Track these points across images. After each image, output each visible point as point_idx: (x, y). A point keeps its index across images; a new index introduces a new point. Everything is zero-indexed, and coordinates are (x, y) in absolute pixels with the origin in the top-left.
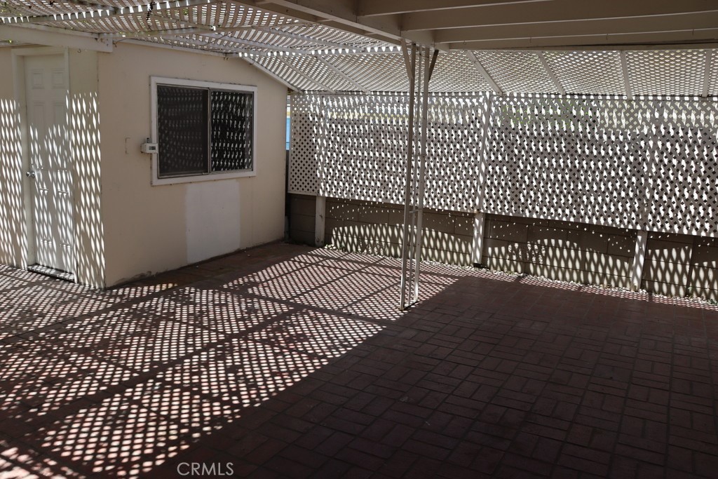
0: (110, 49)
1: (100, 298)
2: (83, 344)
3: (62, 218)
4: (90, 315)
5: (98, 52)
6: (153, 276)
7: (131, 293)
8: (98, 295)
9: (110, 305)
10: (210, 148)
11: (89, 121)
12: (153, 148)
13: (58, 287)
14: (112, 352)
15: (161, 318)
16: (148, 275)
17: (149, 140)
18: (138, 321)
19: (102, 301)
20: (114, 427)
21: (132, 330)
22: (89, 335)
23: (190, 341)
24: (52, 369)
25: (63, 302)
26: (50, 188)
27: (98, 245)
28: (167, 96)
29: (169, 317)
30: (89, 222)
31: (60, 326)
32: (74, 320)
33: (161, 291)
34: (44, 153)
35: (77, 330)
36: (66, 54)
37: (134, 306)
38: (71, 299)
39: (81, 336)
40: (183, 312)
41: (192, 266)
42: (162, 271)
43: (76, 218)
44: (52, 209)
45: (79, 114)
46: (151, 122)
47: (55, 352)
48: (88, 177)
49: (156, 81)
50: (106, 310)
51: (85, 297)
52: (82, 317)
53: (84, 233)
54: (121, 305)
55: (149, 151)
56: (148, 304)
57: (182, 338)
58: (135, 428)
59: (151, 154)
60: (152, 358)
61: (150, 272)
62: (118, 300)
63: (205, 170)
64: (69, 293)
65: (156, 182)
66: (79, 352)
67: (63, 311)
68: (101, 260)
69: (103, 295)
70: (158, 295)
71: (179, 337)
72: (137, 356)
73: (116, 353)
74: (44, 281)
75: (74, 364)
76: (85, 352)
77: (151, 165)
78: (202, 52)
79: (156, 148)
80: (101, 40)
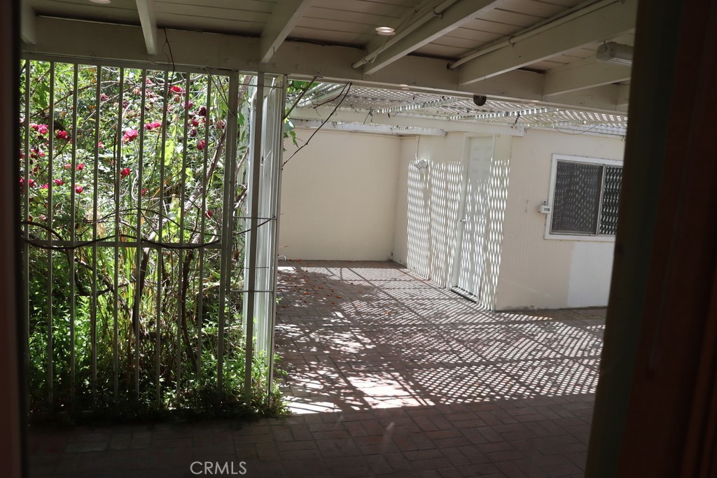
0: (522, 134)
1: (491, 316)
2: (463, 338)
3: (477, 249)
4: (477, 324)
5: (513, 136)
6: (534, 310)
7: (514, 317)
8: (490, 313)
9: (494, 321)
10: (600, 216)
11: (502, 182)
12: (549, 210)
13: (467, 304)
14: (479, 345)
15: (524, 336)
16: (531, 308)
17: (545, 203)
18: (507, 334)
19: (490, 318)
20: (453, 380)
21: (499, 338)
22: (469, 334)
23: (534, 353)
24: (437, 346)
25: (464, 313)
26: (473, 227)
27: (495, 270)
28: (562, 166)
29: (531, 337)
30: (492, 252)
31: (454, 325)
32: (464, 324)
33: (536, 321)
34: (473, 203)
35: (464, 330)
36: (494, 137)
37: (511, 325)
38: (470, 313)
39: (464, 333)
40: (542, 336)
41: (570, 309)
42: (543, 308)
43: (485, 248)
44: (472, 241)
45: (496, 177)
46: (549, 189)
47: (444, 338)
48: (496, 221)
49: (556, 158)
50: (490, 324)
51: (481, 313)
52: (472, 324)
53: (488, 260)
54: (501, 323)
55: (543, 211)
56: (521, 326)
57: (529, 350)
58: (466, 384)
59: (546, 214)
60: (501, 355)
61: (533, 307)
62: (502, 319)
63: (593, 231)
64: (472, 308)
65: (548, 236)
66: (458, 340)
67: (462, 318)
68: (495, 280)
69: (493, 315)
70: (531, 322)
71: (528, 348)
72: (491, 352)
73: (481, 347)
74: (459, 298)
75: (450, 346)
76: (461, 342)
77: (546, 222)
78: (601, 135)
79: (551, 210)
80: (516, 127)
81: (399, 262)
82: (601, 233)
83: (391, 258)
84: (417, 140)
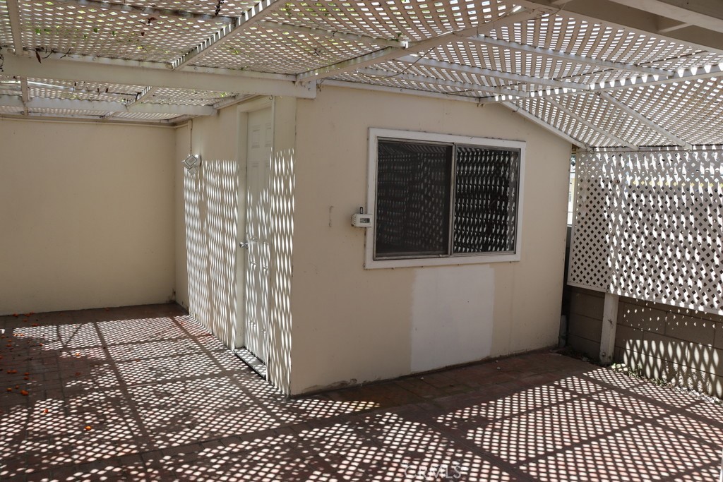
0: (313, 94)
4: (242, 437)
5: (298, 99)
6: (359, 385)
8: (277, 404)
9: (276, 425)
10: (452, 218)
12: (368, 220)
16: (352, 383)
17: (361, 210)
28: (388, 149)
30: (281, 310)
32: (218, 441)
33: (353, 413)
35: (207, 462)
37: (303, 434)
38: (242, 406)
41: (416, 376)
42: (372, 379)
46: (367, 186)
49: (376, 133)
50: (267, 433)
53: (276, 323)
54: (289, 429)
55: (359, 224)
59: (365, 228)
61: (355, 380)
63: (444, 250)
65: (371, 264)
67: (219, 424)
68: (288, 361)
70: (344, 420)
77: (365, 242)
78: (445, 96)
79: (372, 221)
80: (301, 83)
81: (181, 304)
82: (456, 251)
83: (173, 298)
84: (189, 127)
